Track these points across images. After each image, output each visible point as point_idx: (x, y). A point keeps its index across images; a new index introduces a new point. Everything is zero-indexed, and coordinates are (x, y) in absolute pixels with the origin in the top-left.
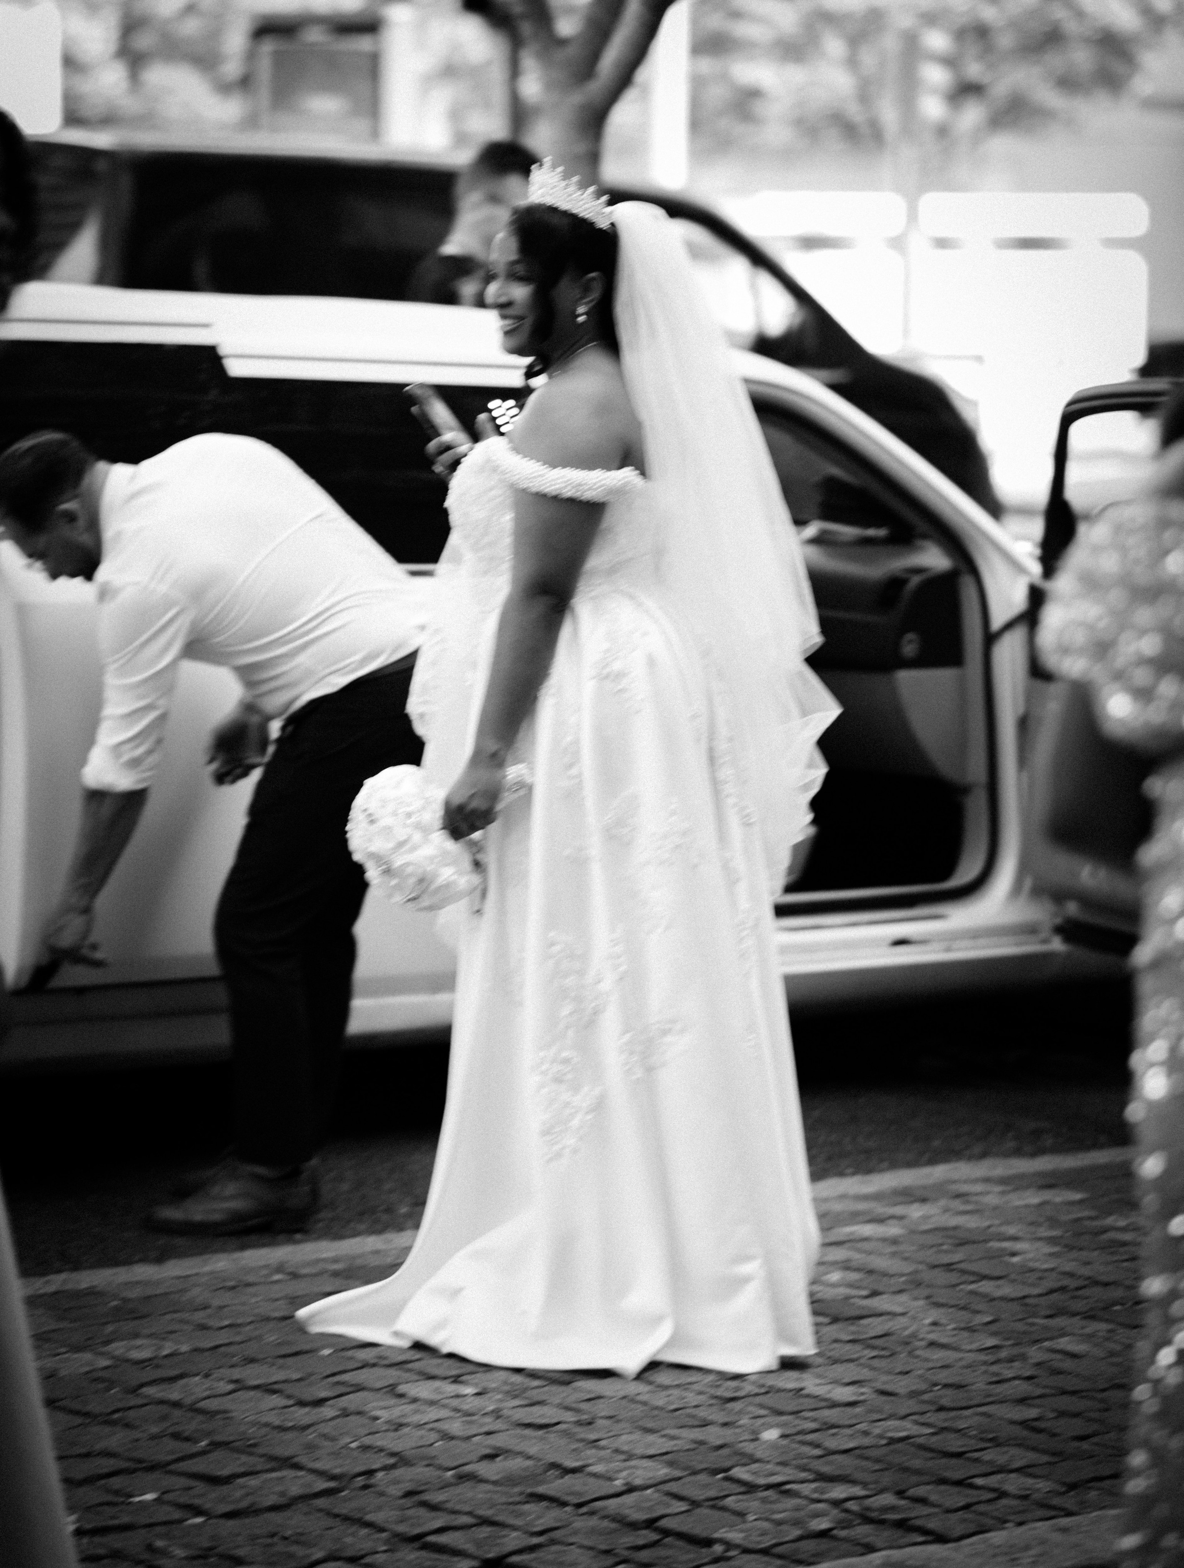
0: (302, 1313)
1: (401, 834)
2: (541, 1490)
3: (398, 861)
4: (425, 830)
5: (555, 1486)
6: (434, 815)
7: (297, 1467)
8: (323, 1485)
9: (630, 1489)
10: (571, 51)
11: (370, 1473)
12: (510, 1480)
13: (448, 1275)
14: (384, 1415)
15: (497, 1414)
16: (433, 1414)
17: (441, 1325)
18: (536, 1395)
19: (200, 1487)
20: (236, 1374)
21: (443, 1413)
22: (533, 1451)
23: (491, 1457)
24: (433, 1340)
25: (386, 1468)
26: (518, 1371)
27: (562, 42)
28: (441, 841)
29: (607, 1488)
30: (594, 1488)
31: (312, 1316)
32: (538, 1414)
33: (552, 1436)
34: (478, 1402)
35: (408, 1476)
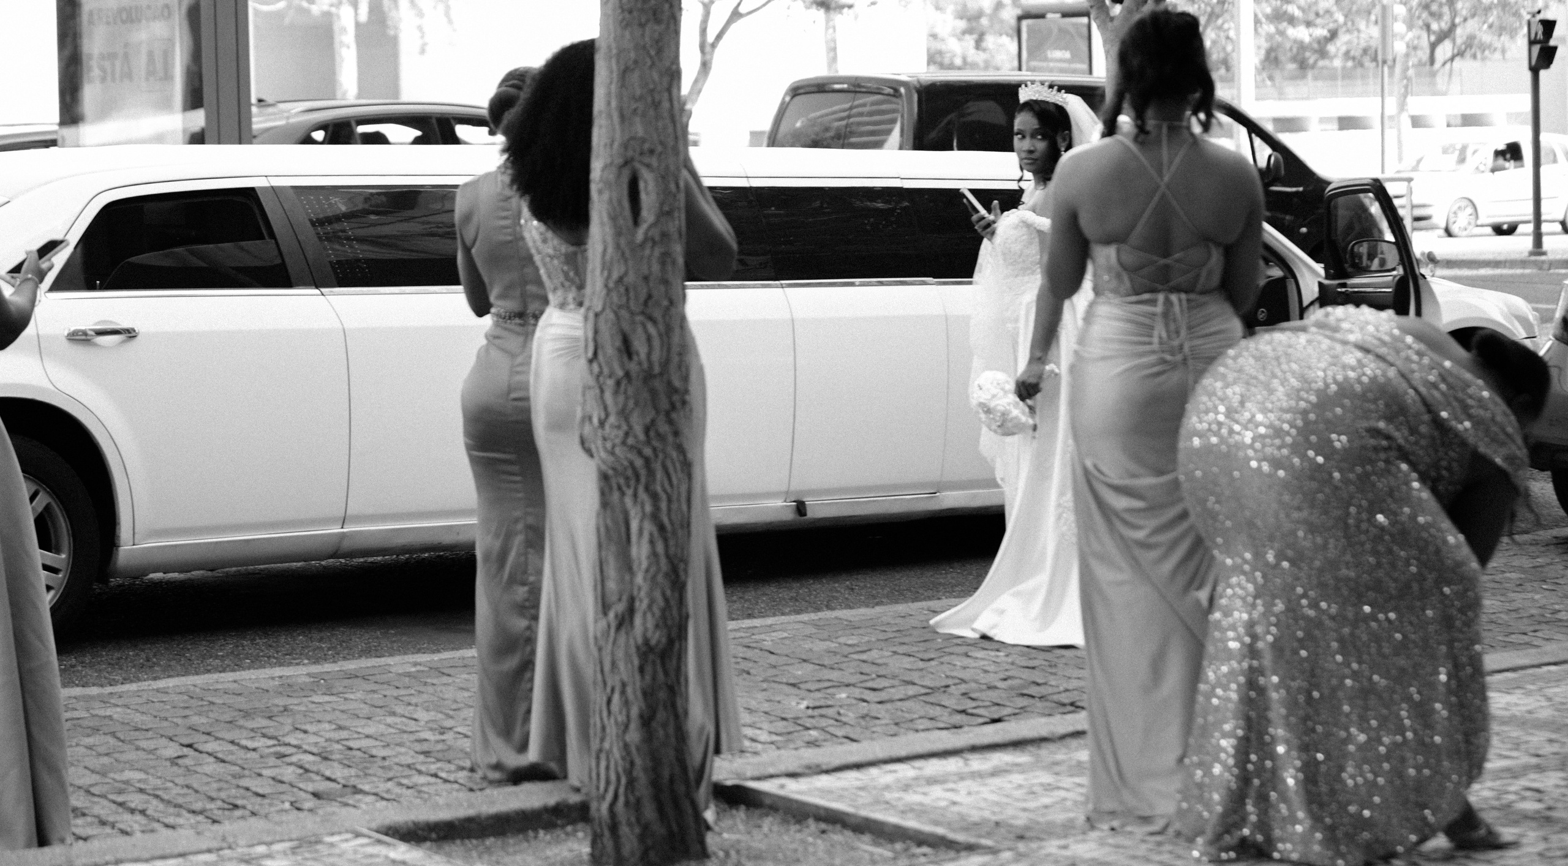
0: (932, 622)
1: (994, 391)
2: (1025, 692)
3: (992, 404)
4: (1006, 392)
5: (1033, 690)
6: (1011, 386)
7: (914, 684)
8: (924, 691)
9: (1067, 690)
10: (1116, 23)
11: (947, 686)
12: (1011, 688)
13: (1000, 603)
14: (958, 663)
15: (1013, 663)
16: (982, 663)
17: (994, 626)
18: (1033, 656)
19: (868, 692)
20: (895, 649)
21: (986, 663)
22: (1024, 677)
23: (1005, 680)
24: (990, 634)
25: (955, 685)
26: (1028, 647)
27: (1112, 19)
28: (1013, 398)
29: (1056, 690)
30: (1050, 690)
31: (937, 623)
32: (1031, 663)
33: (1036, 672)
34: (1006, 659)
35: (963, 688)
